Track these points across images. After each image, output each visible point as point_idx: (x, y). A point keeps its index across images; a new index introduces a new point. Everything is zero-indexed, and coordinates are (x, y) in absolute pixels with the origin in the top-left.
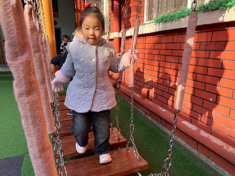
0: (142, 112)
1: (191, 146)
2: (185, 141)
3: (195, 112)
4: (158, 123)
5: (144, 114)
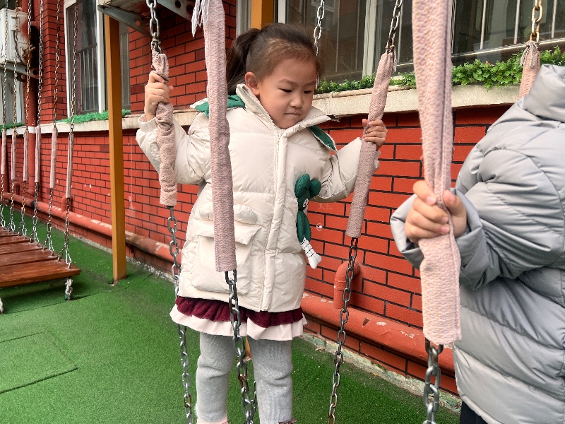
3: (103, 209)
4: (81, 236)
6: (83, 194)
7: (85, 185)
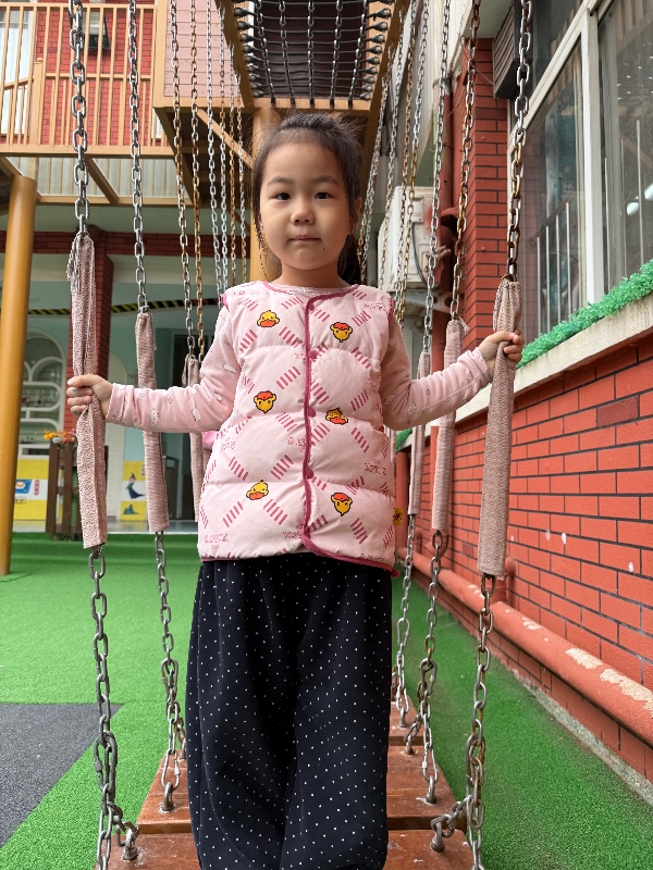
0: (500, 655)
1: (606, 745)
2: (593, 731)
3: (605, 616)
4: (535, 684)
5: (503, 662)
6: (541, 559)
7: (548, 535)
